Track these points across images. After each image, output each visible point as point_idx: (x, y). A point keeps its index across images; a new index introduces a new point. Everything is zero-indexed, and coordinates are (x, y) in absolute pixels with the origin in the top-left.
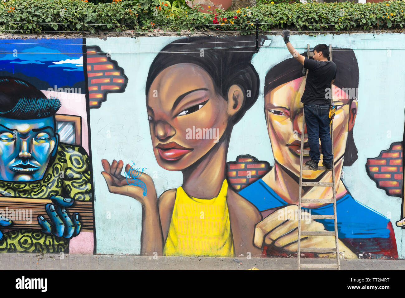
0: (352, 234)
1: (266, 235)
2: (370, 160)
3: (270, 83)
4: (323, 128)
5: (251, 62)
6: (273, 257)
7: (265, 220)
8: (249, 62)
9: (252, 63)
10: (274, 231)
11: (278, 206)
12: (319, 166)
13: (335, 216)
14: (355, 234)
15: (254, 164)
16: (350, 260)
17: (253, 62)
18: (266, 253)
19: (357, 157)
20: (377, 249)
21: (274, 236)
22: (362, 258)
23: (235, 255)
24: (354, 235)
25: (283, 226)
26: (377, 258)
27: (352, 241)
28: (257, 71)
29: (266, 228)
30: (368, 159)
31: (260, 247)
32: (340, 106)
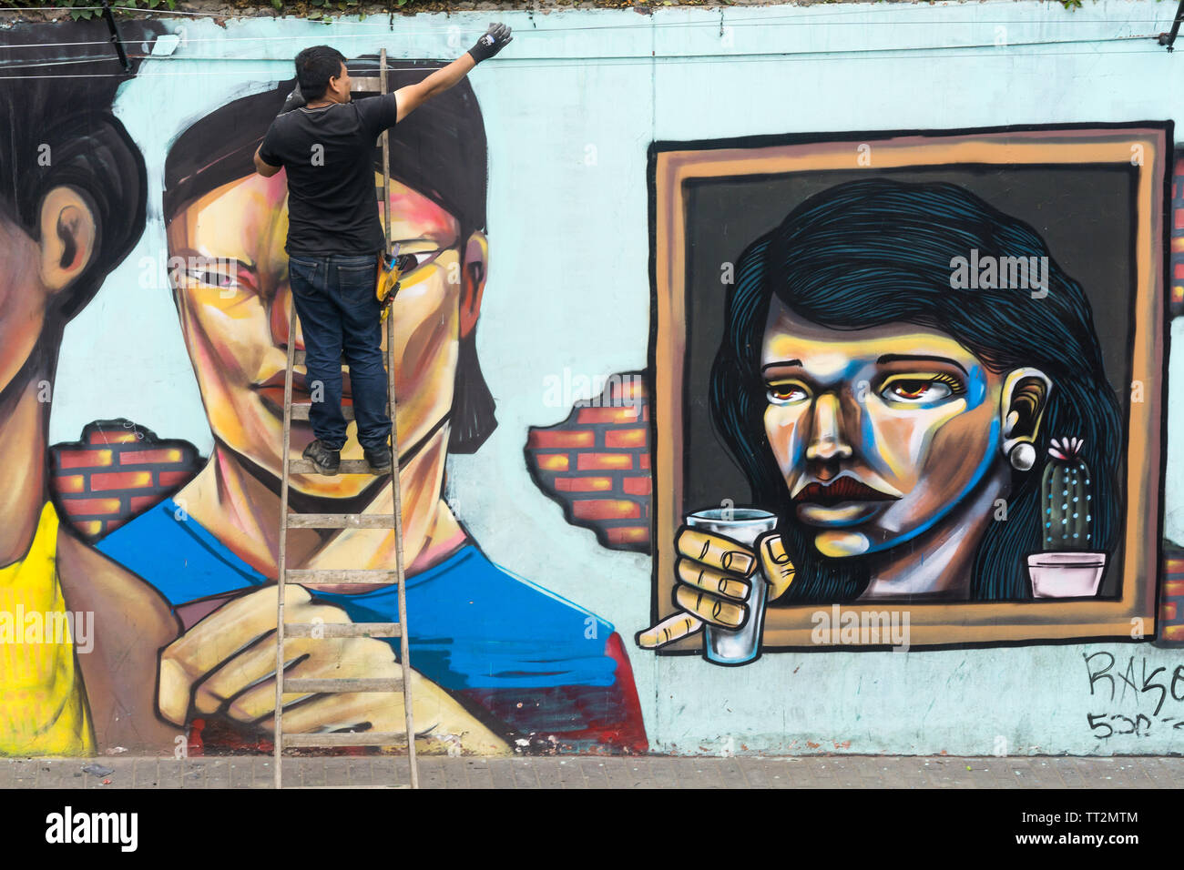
0: (489, 675)
1: (198, 683)
2: (540, 434)
3: (182, 180)
4: (355, 333)
5: (113, 110)
6: (226, 755)
7: (191, 636)
8: (106, 110)
9: (116, 114)
10: (224, 671)
11: (234, 588)
12: (342, 458)
13: (400, 627)
14: (500, 675)
15: (146, 450)
16: (484, 761)
17: (120, 109)
18: (200, 740)
19: (492, 425)
20: (577, 723)
21: (226, 685)
22: (525, 751)
23: (97, 748)
24: (496, 679)
25: (252, 654)
26: (578, 752)
27: (490, 697)
28: (135, 142)
29: (196, 659)
30: (532, 428)
31: (182, 724)
32: (428, 256)
